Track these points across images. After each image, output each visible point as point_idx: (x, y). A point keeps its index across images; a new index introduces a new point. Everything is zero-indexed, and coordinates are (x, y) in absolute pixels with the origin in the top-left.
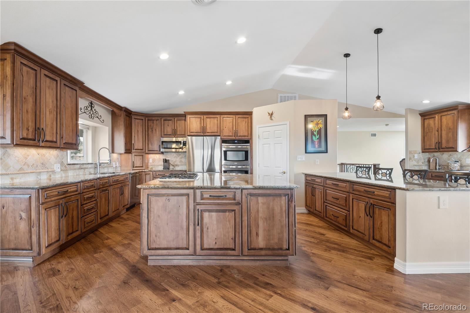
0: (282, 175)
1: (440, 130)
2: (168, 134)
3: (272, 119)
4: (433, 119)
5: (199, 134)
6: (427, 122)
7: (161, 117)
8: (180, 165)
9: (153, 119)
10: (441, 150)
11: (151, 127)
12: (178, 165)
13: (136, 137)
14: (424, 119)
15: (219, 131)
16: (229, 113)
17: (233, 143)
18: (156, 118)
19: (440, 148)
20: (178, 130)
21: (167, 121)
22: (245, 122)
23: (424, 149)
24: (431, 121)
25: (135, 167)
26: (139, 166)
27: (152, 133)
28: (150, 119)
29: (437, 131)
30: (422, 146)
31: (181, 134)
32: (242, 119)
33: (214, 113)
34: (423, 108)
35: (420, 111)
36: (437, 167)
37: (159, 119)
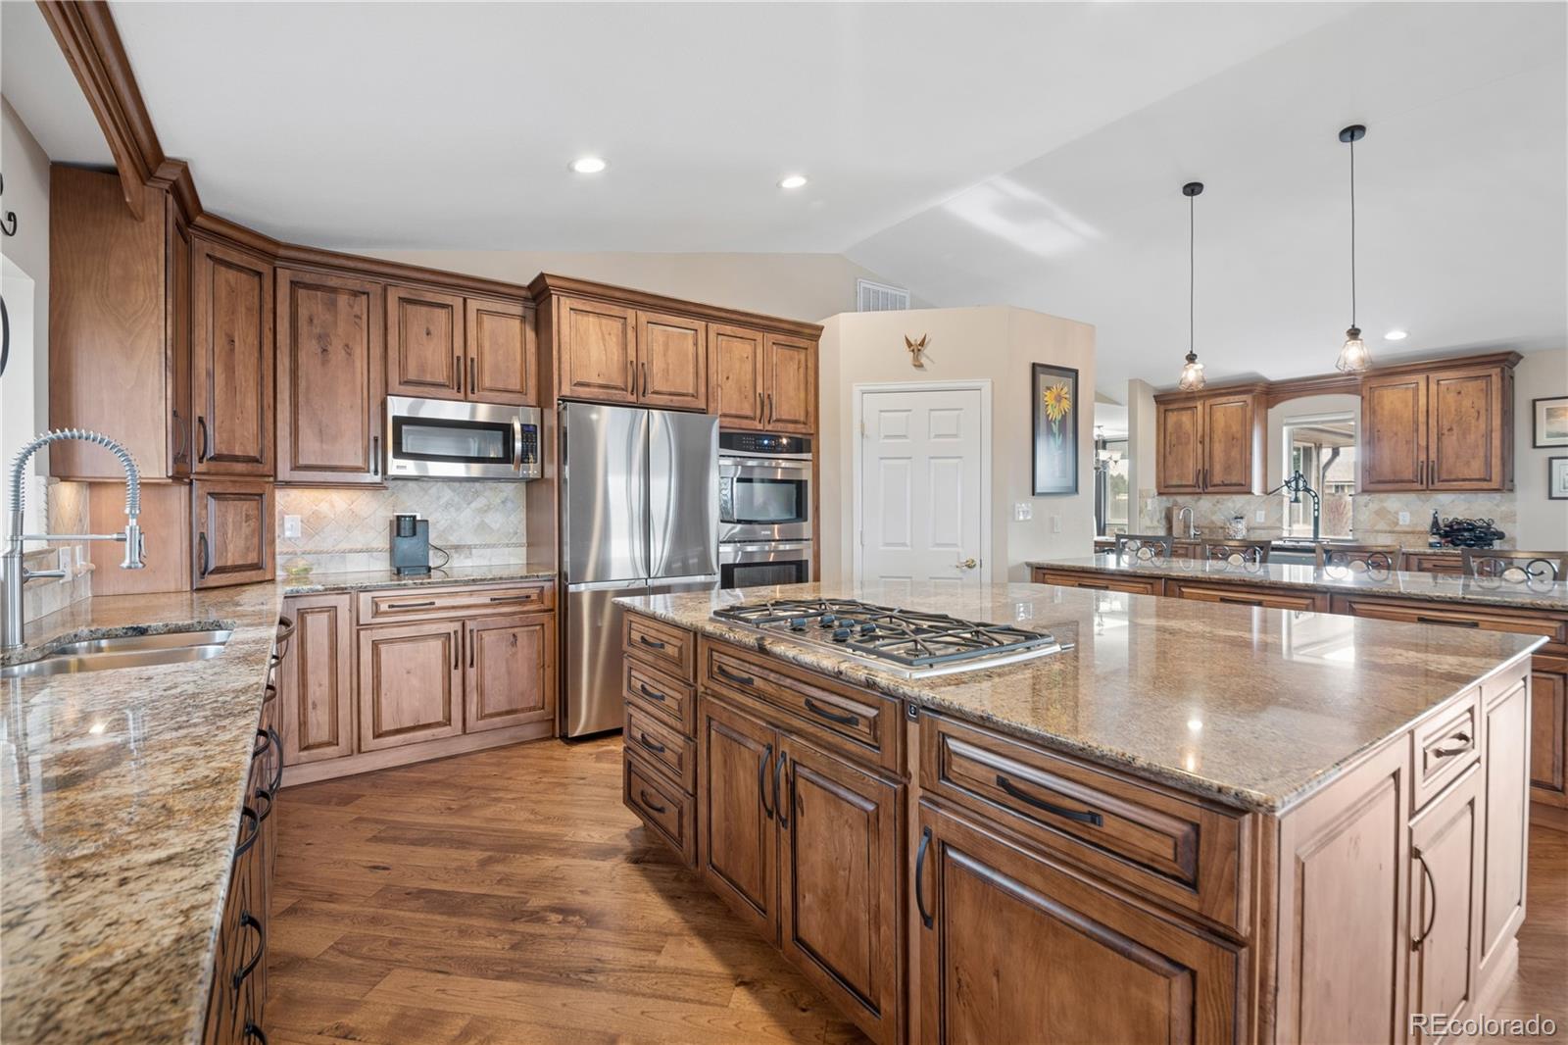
0: (960, 575)
1: (1206, 439)
2: (429, 379)
3: (920, 366)
4: (1189, 412)
5: (618, 395)
6: (1172, 418)
7: (382, 280)
8: (475, 546)
9: (333, 281)
10: (1210, 489)
11: (317, 330)
12: (469, 547)
13: (220, 378)
14: (1166, 411)
15: (702, 390)
16: (742, 318)
17: (755, 446)
18: (353, 282)
19: (1205, 484)
20: (487, 366)
21: (424, 310)
22: (796, 367)
23: (1166, 487)
24: (1185, 418)
25: (211, 573)
26: (240, 562)
27: (325, 362)
28: (308, 278)
29: (1201, 442)
30: (1158, 477)
31: (501, 386)
32: (787, 352)
33: (682, 307)
34: (1165, 382)
35: (1155, 389)
36: (1192, 532)
37: (375, 289)
